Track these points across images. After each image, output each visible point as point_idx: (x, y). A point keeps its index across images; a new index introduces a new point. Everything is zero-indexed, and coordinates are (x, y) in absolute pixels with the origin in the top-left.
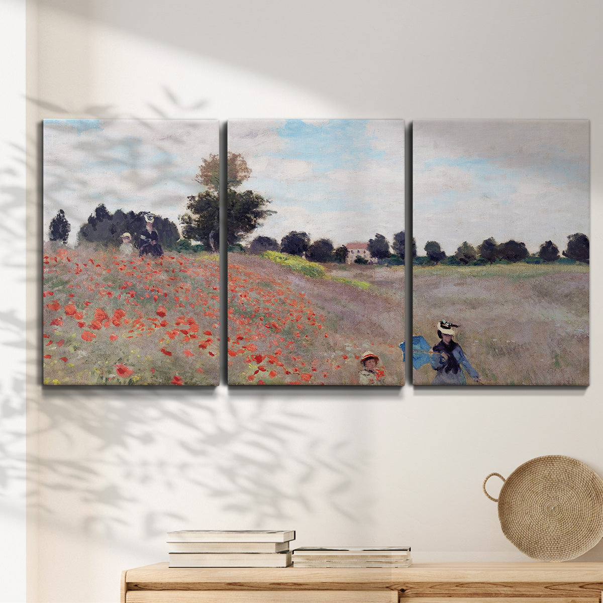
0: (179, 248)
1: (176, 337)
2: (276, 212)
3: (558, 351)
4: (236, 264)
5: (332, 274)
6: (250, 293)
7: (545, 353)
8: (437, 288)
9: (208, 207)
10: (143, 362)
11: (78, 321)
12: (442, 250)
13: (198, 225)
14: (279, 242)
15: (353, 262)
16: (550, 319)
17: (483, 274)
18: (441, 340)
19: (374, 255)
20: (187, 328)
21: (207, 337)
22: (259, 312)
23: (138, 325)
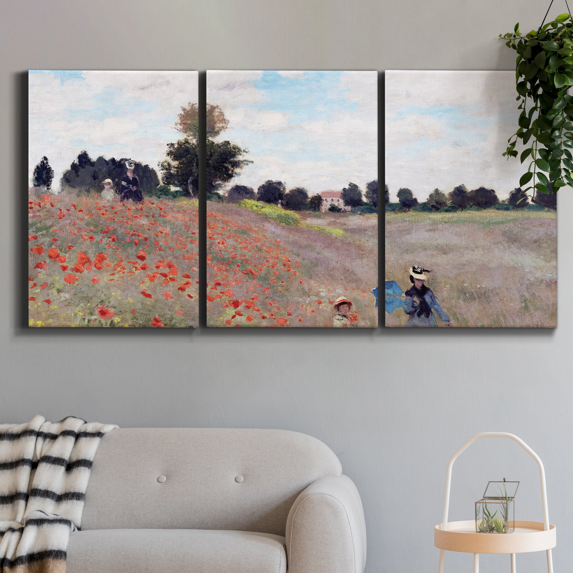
0: (158, 194)
1: (156, 280)
2: (252, 162)
3: (527, 296)
4: (213, 213)
5: (307, 222)
6: (227, 240)
7: (514, 298)
8: (409, 233)
9: (187, 154)
10: (124, 305)
11: (61, 264)
12: (414, 197)
13: (178, 172)
14: (256, 191)
15: (327, 210)
16: (520, 265)
17: (454, 221)
18: (413, 284)
19: (347, 203)
20: (166, 271)
21: (186, 280)
22: (236, 259)
23: (119, 269)
